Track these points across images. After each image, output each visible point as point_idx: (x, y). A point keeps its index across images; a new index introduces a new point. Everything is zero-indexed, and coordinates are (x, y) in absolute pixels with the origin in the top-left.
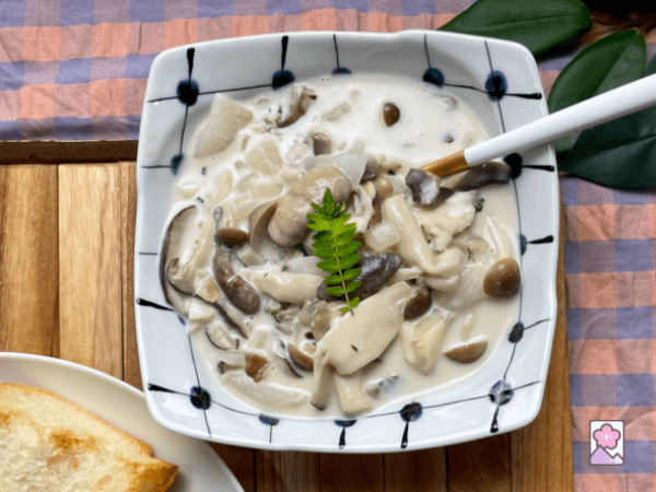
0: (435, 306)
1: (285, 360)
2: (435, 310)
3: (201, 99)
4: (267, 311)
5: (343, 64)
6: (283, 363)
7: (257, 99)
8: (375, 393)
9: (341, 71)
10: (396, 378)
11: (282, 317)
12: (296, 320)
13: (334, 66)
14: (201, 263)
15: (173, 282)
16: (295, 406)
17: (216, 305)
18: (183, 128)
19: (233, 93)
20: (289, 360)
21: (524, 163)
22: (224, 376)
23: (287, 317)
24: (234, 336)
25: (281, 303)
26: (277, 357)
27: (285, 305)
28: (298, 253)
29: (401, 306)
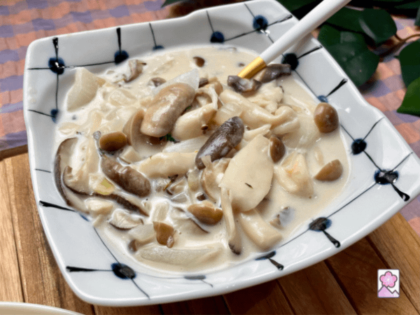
0: (288, 149)
1: (190, 219)
2: (290, 152)
3: (67, 71)
4: (159, 190)
5: (158, 44)
6: (188, 224)
7: (107, 71)
8: (278, 224)
9: (158, 47)
10: (286, 209)
11: (173, 189)
12: (186, 187)
13: (153, 45)
14: (92, 169)
15: (70, 185)
16: (213, 258)
17: (113, 197)
18: (56, 91)
19: (89, 67)
20: (194, 219)
21: (298, 56)
22: (138, 253)
23: (177, 187)
24: (136, 216)
25: (169, 177)
26: (181, 221)
27: (174, 177)
28: (169, 143)
29: (266, 152)
